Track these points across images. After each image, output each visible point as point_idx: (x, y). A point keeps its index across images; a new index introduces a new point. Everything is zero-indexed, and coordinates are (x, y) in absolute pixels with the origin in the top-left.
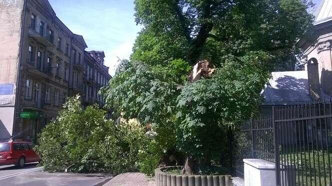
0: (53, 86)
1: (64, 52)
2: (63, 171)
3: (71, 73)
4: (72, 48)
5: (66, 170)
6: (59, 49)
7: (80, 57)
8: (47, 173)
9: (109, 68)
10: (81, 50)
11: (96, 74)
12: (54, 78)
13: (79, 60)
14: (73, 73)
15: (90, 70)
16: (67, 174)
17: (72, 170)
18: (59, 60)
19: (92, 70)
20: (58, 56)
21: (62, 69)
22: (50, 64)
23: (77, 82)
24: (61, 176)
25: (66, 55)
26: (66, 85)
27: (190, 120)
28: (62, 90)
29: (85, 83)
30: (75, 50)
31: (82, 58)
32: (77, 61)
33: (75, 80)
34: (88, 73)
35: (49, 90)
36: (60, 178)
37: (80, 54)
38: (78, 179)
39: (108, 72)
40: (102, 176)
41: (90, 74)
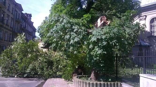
0: (5, 30)
1: (11, 12)
2: (14, 77)
3: (14, 24)
4: (15, 10)
5: (16, 76)
6: (8, 10)
7: (19, 16)
8: (4, 78)
9: (33, 23)
10: (20, 12)
11: (27, 26)
12: (5, 25)
13: (19, 17)
14: (15, 23)
15: (24, 23)
16: (16, 79)
17: (19, 76)
18: (8, 16)
19: (25, 23)
20: (8, 14)
21: (10, 21)
22: (3, 17)
23: (17, 28)
24: (13, 80)
25: (12, 13)
26: (11, 29)
27: (98, 50)
28: (9, 32)
29: (21, 30)
30: (17, 12)
31: (20, 16)
32: (18, 17)
33: (16, 27)
34: (23, 24)
35: (2, 31)
36: (13, 82)
37: (19, 14)
38: (24, 82)
39: (33, 25)
40: (38, 80)
41: (24, 25)
